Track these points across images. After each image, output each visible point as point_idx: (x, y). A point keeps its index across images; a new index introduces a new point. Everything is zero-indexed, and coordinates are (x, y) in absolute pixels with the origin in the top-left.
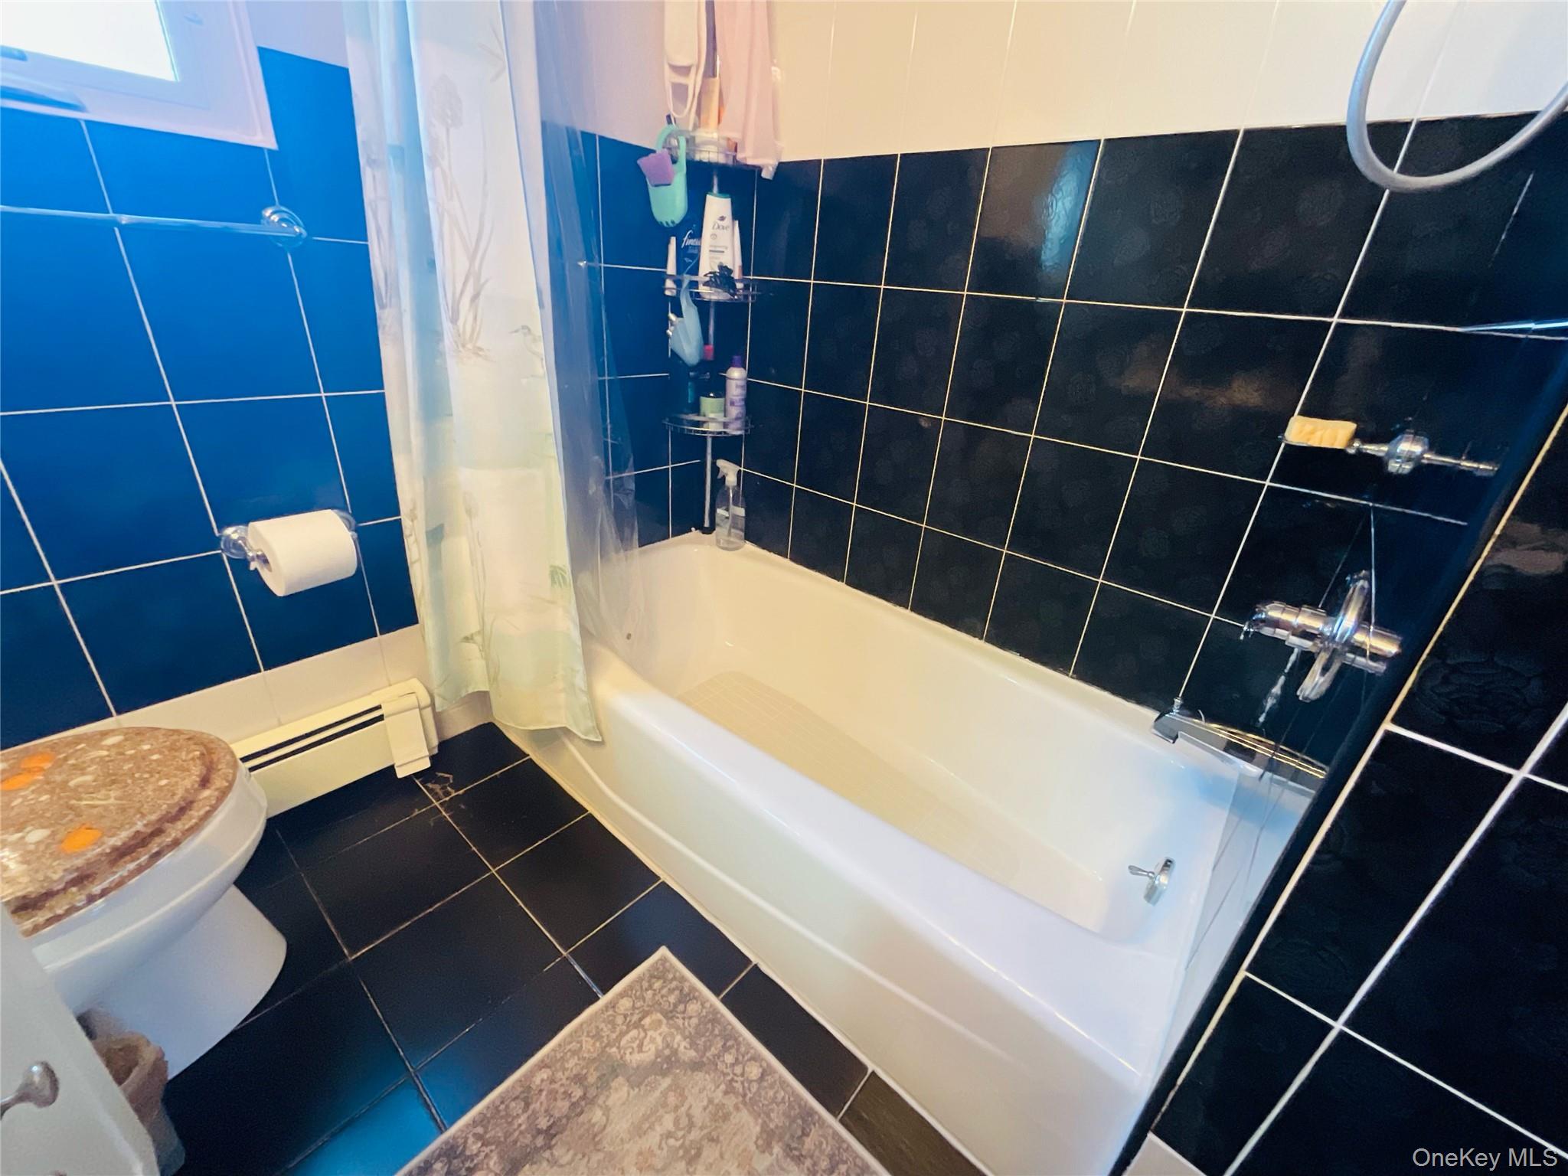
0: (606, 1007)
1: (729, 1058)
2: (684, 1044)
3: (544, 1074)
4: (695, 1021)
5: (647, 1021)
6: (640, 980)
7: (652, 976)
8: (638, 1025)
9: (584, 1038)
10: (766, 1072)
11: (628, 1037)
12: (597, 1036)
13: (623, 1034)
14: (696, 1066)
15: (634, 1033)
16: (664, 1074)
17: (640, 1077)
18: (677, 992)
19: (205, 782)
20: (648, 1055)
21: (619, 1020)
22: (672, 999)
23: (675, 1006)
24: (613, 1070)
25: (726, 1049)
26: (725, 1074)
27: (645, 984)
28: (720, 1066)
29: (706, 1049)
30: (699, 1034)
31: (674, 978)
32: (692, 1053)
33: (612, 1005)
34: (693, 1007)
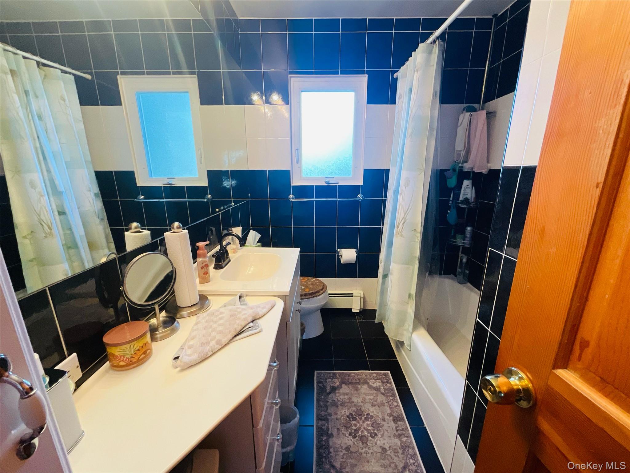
0: (370, 373)
1: (391, 398)
2: (383, 389)
3: (354, 375)
4: (387, 387)
5: (377, 380)
6: (380, 373)
7: (383, 374)
8: (375, 380)
9: (364, 374)
10: (398, 406)
11: (372, 380)
12: (366, 376)
13: (371, 379)
14: (383, 394)
15: (374, 380)
16: (376, 390)
17: (370, 387)
18: (387, 380)
19: (322, 289)
20: (375, 385)
21: (372, 377)
22: (385, 381)
23: (385, 382)
24: (366, 382)
25: (391, 396)
26: (388, 400)
27: (381, 375)
28: (388, 398)
29: (387, 393)
30: (387, 389)
31: (388, 378)
32: (384, 392)
33: (372, 373)
34: (389, 385)
